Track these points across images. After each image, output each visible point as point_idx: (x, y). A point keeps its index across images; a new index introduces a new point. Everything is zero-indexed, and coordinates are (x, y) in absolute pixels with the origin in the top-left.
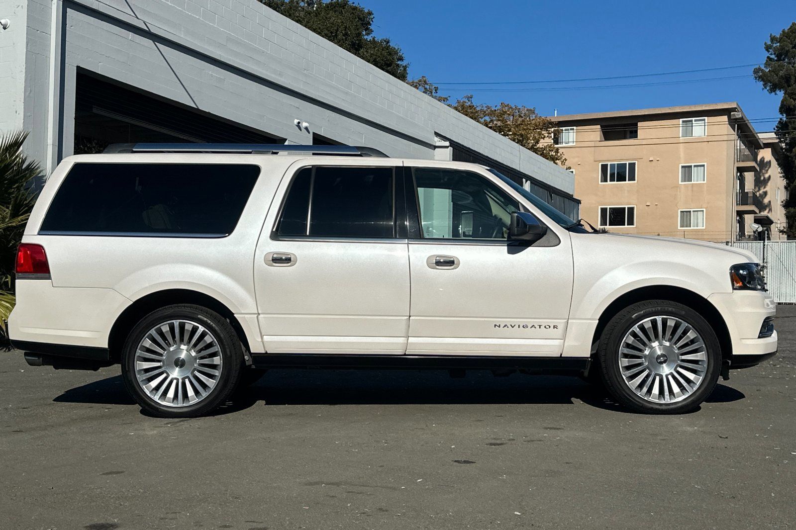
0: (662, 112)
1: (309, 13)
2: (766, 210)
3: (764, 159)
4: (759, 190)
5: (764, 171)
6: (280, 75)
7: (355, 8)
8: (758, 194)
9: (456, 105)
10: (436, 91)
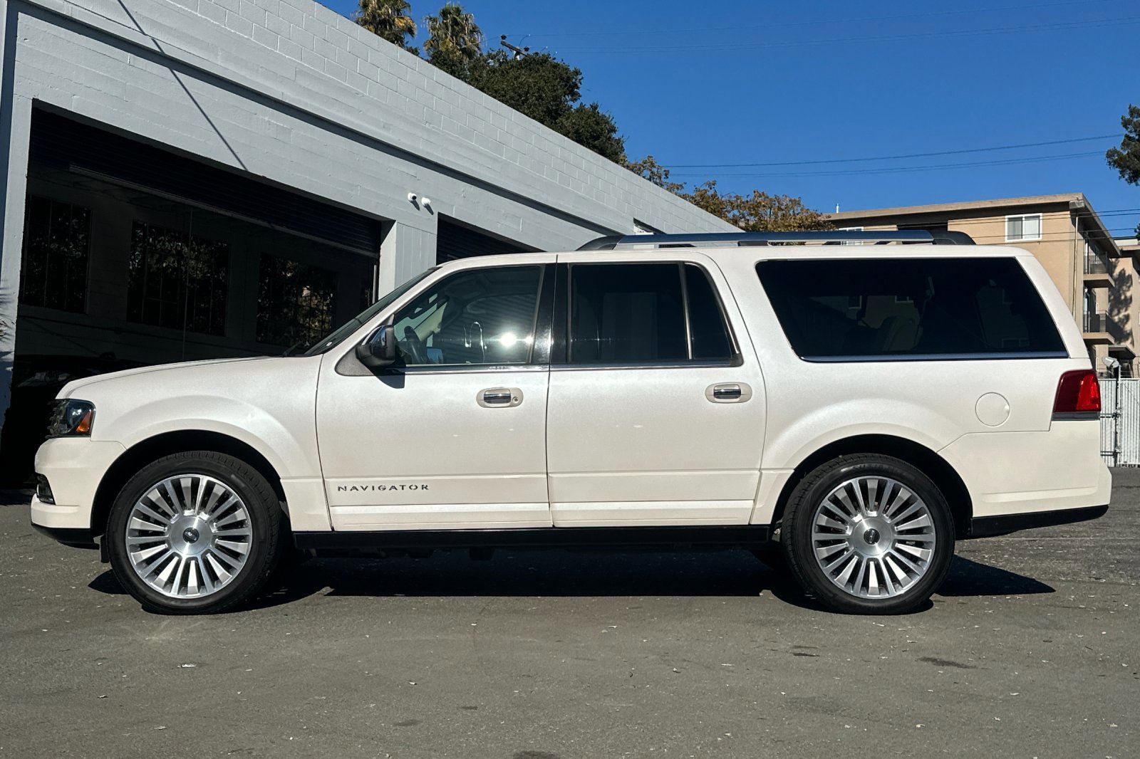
0: (981, 207)
1: (494, 72)
2: (1128, 339)
3: (1125, 271)
4: (1119, 313)
5: (1124, 288)
6: (384, 127)
7: (556, 66)
8: (1116, 319)
9: (693, 195)
10: (666, 175)
